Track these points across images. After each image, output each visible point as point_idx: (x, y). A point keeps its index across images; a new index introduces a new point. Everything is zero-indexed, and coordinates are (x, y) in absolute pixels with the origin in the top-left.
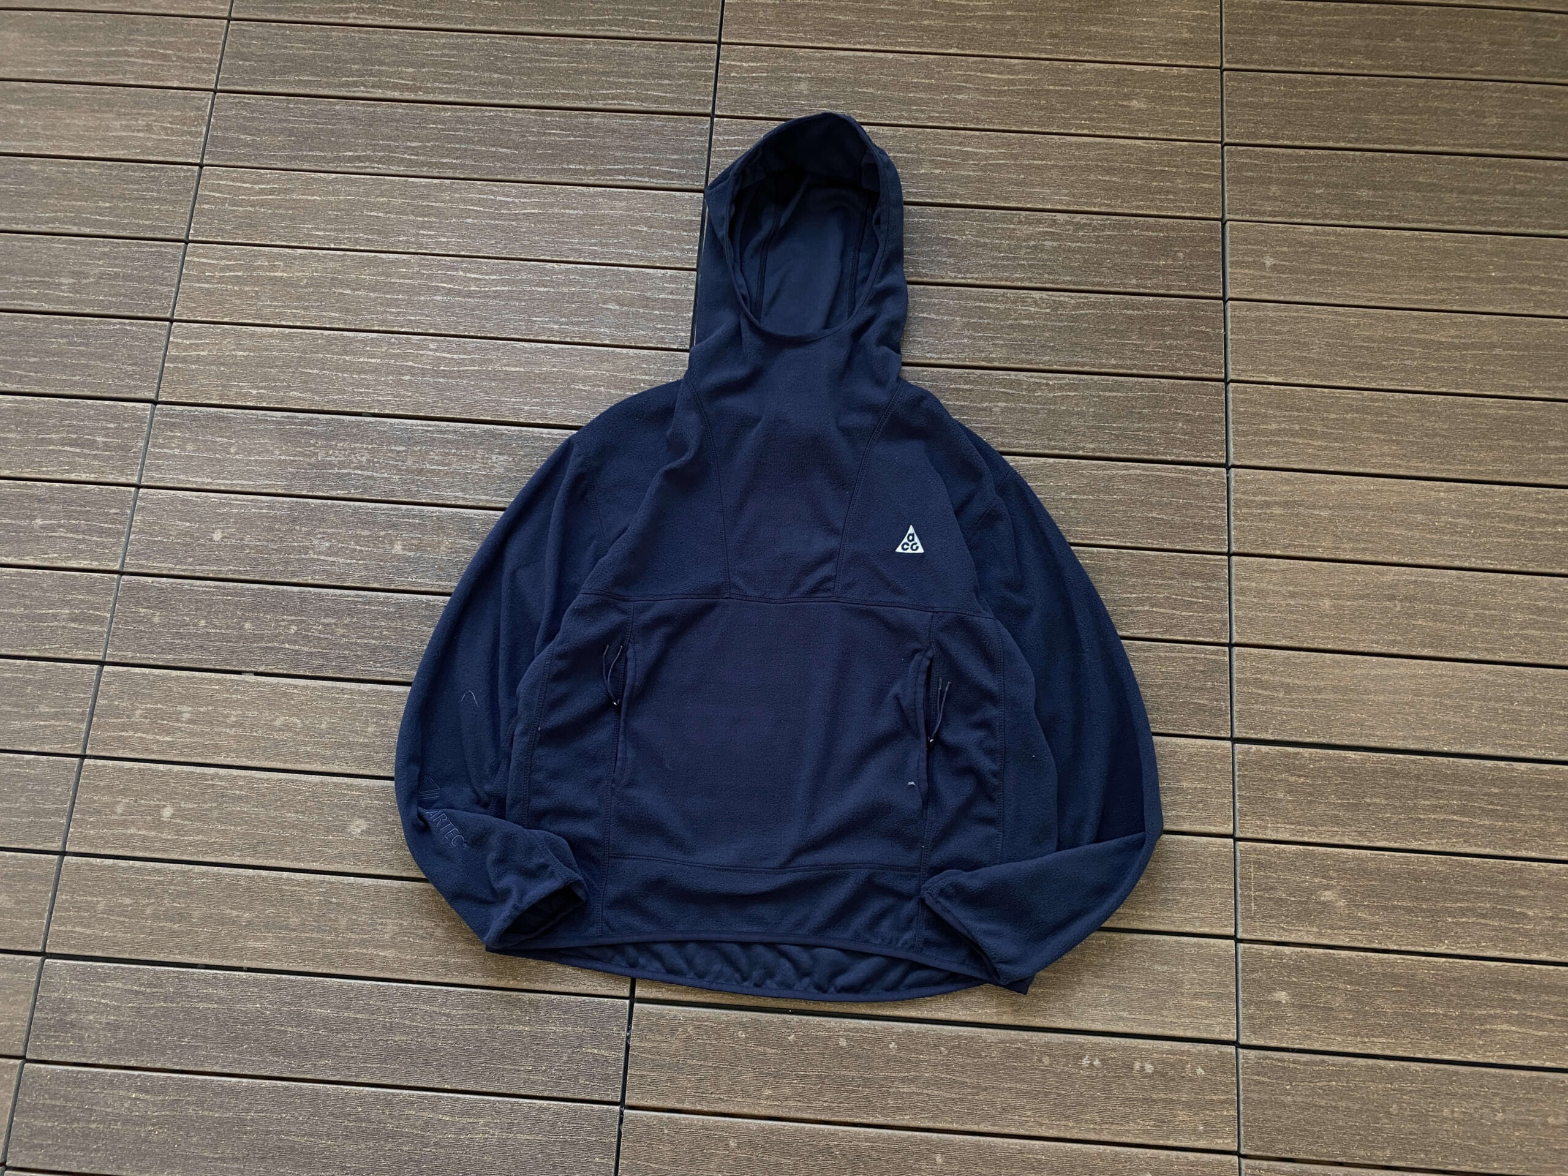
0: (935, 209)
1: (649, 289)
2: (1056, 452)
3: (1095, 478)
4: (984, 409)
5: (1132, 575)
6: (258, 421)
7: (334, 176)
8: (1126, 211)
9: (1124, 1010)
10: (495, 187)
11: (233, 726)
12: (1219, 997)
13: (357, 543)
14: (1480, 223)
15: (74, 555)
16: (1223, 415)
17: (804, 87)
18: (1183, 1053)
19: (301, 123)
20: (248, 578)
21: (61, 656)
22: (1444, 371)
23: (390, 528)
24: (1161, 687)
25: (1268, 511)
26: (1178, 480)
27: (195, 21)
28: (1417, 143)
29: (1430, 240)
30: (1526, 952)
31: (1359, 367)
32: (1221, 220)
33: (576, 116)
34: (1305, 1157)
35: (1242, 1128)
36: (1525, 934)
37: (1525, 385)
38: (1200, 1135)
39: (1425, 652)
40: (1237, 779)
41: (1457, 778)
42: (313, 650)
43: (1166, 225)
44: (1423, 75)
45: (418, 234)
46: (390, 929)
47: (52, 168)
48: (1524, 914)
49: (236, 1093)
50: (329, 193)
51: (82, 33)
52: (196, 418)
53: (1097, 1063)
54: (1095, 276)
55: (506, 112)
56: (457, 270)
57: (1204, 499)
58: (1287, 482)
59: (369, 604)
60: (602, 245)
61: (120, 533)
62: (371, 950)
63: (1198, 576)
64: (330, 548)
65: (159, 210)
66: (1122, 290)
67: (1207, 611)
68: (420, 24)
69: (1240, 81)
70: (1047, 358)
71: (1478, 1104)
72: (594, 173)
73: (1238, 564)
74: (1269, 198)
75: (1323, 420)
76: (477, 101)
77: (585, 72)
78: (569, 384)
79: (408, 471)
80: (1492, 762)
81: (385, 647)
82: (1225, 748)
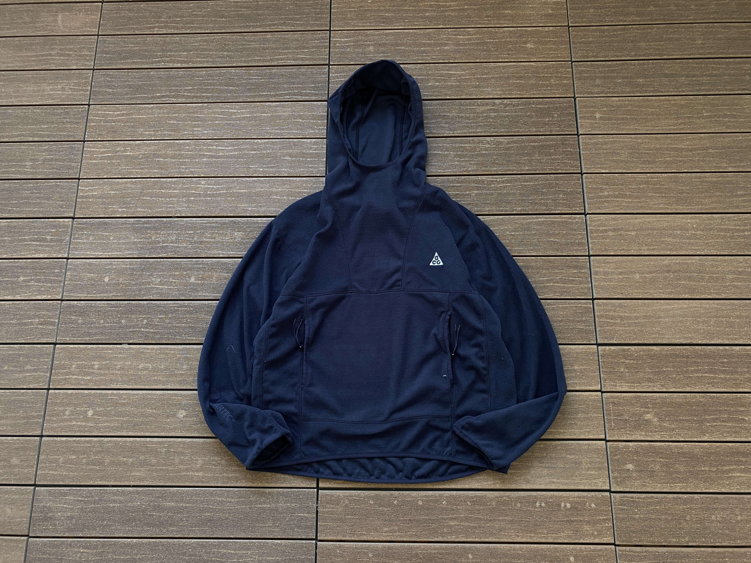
0: (437, 101)
1: (304, 149)
2: (503, 212)
3: (522, 224)
4: (468, 195)
5: (543, 269)
6: (123, 224)
7: (152, 105)
8: (528, 96)
9: (554, 478)
10: (228, 105)
11: (119, 370)
12: (600, 469)
13: (173, 279)
14: (697, 90)
15: (39, 293)
16: (581, 190)
17: (371, 48)
18: (584, 497)
19: (134, 82)
20: (122, 298)
21: (36, 342)
22: (685, 162)
23: (188, 270)
24: (561, 321)
25: (606, 234)
26: (562, 222)
27: (82, 37)
28: (665, 55)
29: (674, 100)
30: (746, 437)
31: (644, 163)
32: (574, 97)
33: (264, 69)
34: (647, 544)
35: (615, 532)
36: (745, 429)
37: (724, 166)
38: (595, 537)
39: (687, 296)
40: (600, 363)
41: (707, 356)
42: (155, 331)
43: (547, 102)
44: (664, 22)
45: (193, 130)
46: (200, 462)
47: (19, 111)
48: (743, 419)
49: (132, 546)
50: (149, 114)
51: (29, 47)
52: (93, 224)
53: (543, 505)
54: (516, 128)
55: (231, 70)
56: (213, 146)
57: (575, 230)
58: (615, 220)
59: (180, 307)
60: (280, 129)
61: (61, 281)
62: (191, 473)
63: (575, 267)
64: (160, 282)
65: (70, 128)
66: (529, 134)
67: (581, 284)
68: (188, 32)
69: (577, 32)
70: (495, 169)
71: (728, 512)
72: (274, 96)
73: (594, 260)
74: (596, 86)
75: (629, 188)
76: (217, 66)
77: (268, 48)
78: (269, 196)
79: (195, 242)
80: (723, 347)
81: (190, 327)
82: (594, 349)
